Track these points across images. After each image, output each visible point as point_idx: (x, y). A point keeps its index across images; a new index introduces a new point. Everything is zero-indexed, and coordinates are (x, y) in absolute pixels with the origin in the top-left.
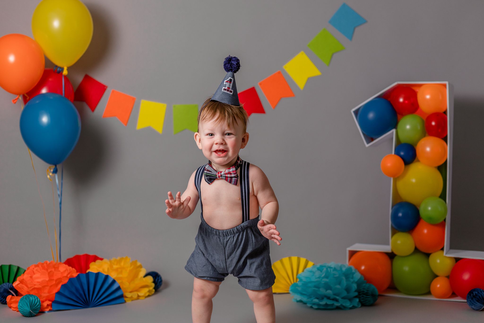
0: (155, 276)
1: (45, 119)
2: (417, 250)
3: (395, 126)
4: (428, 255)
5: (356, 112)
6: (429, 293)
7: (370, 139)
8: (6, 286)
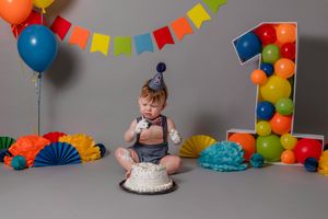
0: (101, 146)
1: (34, 41)
2: (273, 133)
3: (261, 51)
4: (280, 136)
5: (235, 42)
6: (280, 161)
7: (244, 60)
8: (3, 150)
